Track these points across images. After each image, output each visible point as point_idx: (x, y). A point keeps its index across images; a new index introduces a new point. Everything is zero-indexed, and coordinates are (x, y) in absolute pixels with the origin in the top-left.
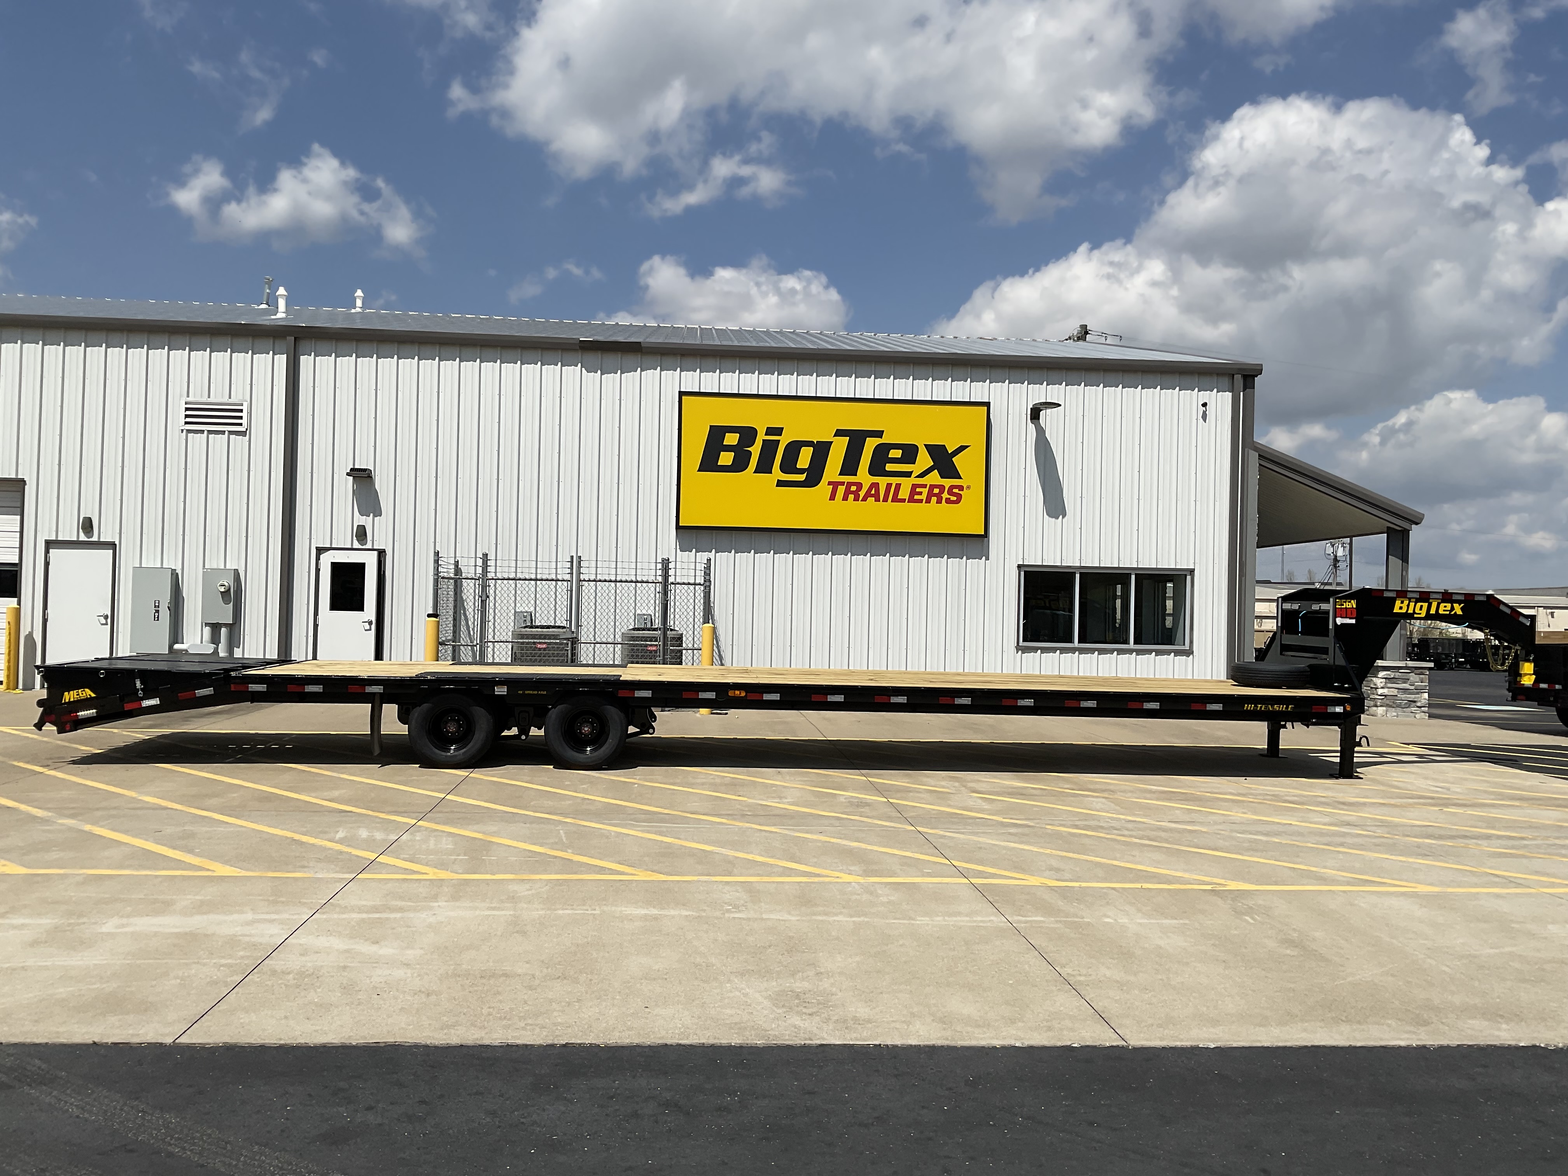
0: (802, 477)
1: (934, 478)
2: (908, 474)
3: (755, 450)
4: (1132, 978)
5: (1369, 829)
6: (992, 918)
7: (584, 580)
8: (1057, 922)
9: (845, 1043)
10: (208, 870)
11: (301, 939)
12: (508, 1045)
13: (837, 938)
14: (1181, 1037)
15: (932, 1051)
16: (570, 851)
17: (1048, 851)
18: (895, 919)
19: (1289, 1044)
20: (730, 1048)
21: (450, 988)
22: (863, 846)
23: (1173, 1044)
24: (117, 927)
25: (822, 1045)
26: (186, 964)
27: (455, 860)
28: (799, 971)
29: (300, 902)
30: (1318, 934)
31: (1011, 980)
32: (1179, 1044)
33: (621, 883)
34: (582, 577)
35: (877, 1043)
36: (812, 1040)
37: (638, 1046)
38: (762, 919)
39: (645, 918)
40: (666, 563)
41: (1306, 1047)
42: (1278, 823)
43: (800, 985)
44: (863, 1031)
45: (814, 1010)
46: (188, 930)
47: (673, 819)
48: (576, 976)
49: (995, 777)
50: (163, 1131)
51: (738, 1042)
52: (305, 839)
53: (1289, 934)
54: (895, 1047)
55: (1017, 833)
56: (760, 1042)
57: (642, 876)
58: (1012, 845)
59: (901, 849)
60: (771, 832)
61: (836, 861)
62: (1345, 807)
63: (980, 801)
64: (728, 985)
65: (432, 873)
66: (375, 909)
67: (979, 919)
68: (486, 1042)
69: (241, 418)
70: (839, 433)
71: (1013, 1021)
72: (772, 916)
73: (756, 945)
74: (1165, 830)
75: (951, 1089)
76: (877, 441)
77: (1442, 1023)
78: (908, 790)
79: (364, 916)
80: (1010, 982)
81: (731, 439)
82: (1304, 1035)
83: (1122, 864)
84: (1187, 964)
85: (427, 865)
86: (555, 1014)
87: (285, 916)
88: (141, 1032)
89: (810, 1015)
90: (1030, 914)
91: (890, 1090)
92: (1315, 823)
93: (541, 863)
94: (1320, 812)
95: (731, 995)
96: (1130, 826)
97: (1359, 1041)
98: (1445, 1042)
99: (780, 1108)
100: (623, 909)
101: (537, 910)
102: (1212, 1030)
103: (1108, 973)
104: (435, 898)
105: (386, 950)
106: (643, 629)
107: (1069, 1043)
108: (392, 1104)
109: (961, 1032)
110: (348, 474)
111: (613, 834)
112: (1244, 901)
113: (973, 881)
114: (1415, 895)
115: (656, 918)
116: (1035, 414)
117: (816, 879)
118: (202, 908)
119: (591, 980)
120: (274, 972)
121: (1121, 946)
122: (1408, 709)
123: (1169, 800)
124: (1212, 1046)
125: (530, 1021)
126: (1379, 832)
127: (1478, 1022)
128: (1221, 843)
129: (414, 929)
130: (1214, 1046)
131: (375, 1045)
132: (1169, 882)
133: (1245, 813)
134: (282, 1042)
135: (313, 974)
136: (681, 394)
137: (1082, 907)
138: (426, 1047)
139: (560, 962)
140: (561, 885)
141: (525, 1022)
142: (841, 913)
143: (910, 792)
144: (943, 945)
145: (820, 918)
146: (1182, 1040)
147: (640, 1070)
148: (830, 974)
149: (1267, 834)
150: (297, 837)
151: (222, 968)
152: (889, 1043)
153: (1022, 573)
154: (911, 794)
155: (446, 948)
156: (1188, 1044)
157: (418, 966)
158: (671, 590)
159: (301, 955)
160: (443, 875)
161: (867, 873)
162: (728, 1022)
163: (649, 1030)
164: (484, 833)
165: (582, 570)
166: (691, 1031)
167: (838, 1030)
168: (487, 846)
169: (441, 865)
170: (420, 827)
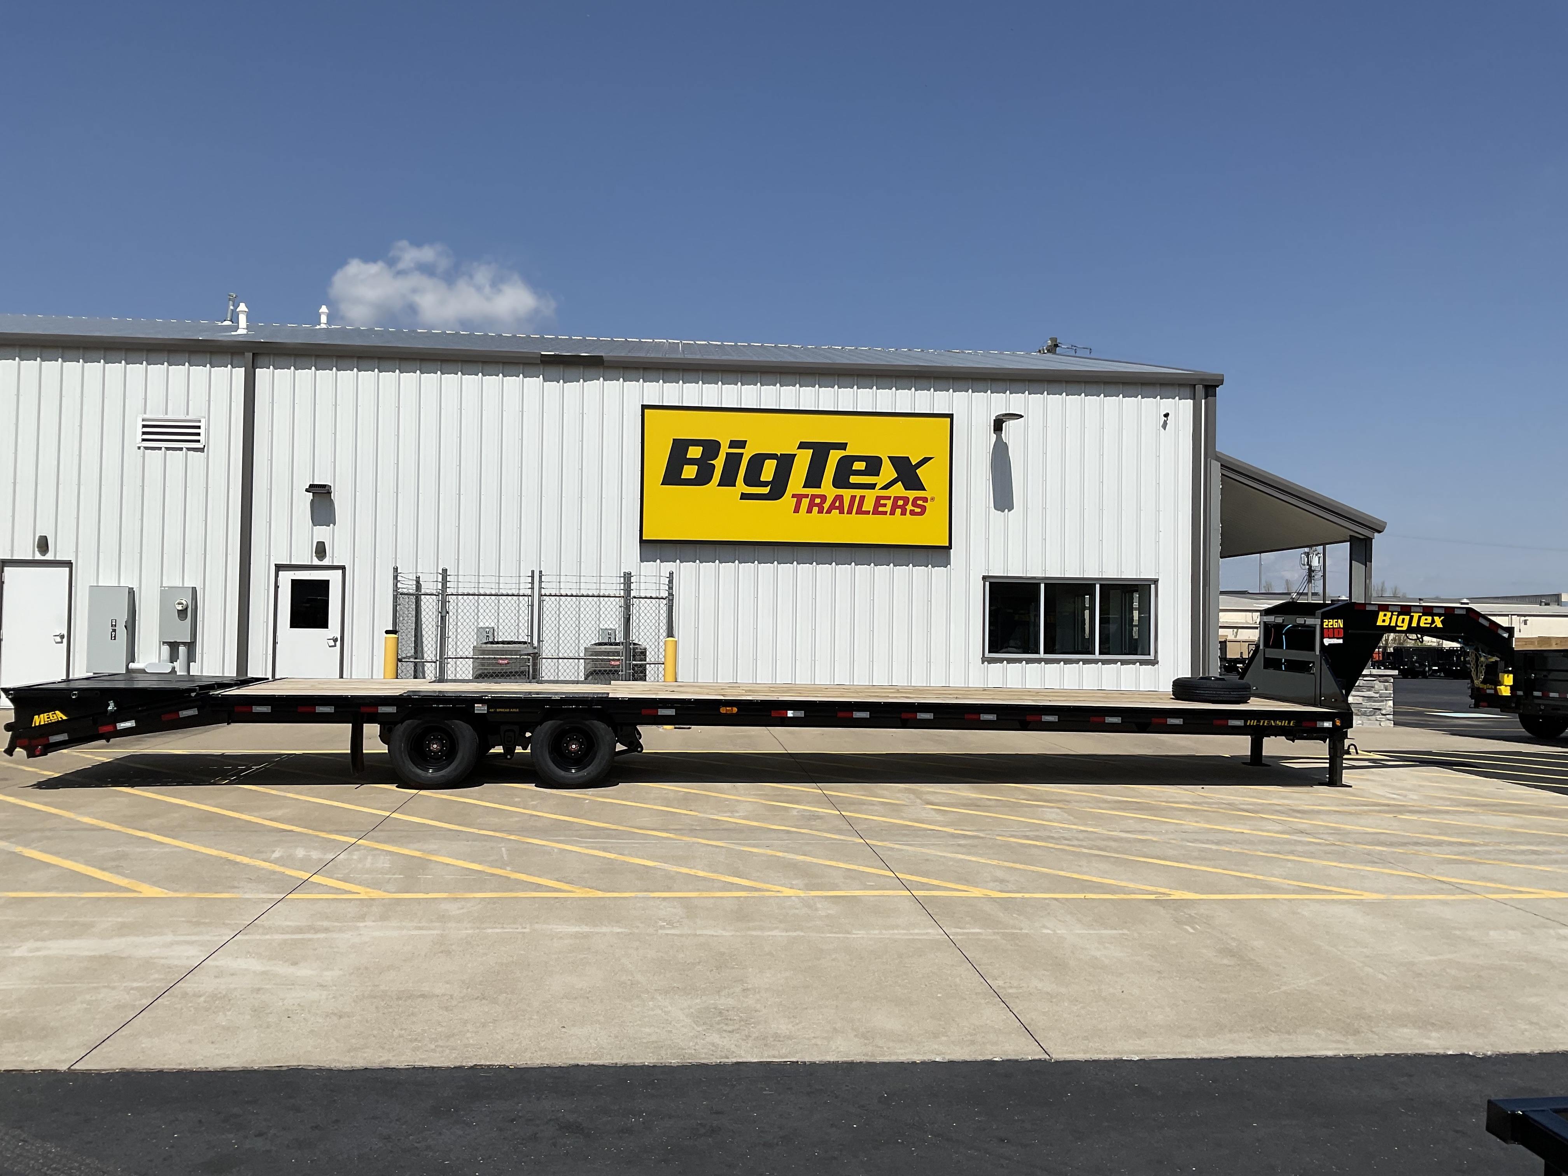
0: (766, 490)
1: (899, 489)
2: (872, 486)
3: (719, 463)
4: (1063, 990)
5: (1321, 836)
6: (929, 931)
7: (545, 595)
8: (994, 933)
9: (762, 1060)
10: (135, 891)
11: (221, 961)
12: (414, 1067)
13: (770, 954)
14: (1106, 1049)
15: (850, 1067)
16: (509, 868)
17: (995, 862)
18: (832, 933)
19: (1214, 1056)
20: (643, 1068)
21: (363, 1010)
22: (808, 859)
23: (1096, 1057)
24: (31, 951)
25: (738, 1063)
26: (95, 988)
27: (390, 879)
28: (725, 988)
29: (224, 924)
30: (1258, 944)
31: (940, 993)
32: (1102, 1057)
33: (557, 900)
34: (543, 592)
35: (794, 1060)
36: (728, 1058)
37: (549, 1067)
38: (696, 935)
39: (576, 936)
40: (628, 577)
41: (1231, 1058)
42: (1230, 832)
43: (723, 1002)
44: (782, 1048)
45: (737, 1026)
46: (103, 953)
47: (618, 835)
48: (495, 996)
49: (951, 789)
50: (41, 1161)
51: (652, 1061)
52: (239, 859)
53: (1228, 944)
54: (813, 1064)
55: (966, 845)
56: (675, 1062)
57: (579, 893)
58: (960, 856)
59: (846, 862)
60: (717, 847)
61: (779, 874)
62: (1299, 815)
63: (933, 813)
64: (651, 1003)
65: (364, 893)
66: (300, 930)
67: (916, 931)
68: (392, 1065)
69: (199, 434)
70: (803, 446)
71: (936, 1036)
72: (705, 932)
73: (685, 962)
74: (1115, 839)
75: (863, 1106)
76: (841, 453)
77: (1372, 1032)
78: (862, 803)
79: (288, 936)
80: (939, 995)
81: (695, 452)
82: (1230, 1046)
83: (1068, 875)
84: (1121, 974)
85: (360, 884)
86: (469, 1035)
87: (207, 938)
88: (36, 1059)
89: (730, 1032)
90: (968, 926)
91: (801, 1108)
92: (1268, 831)
93: (478, 881)
94: (1273, 820)
95: (651, 1013)
96: (1081, 836)
97: (1285, 1051)
98: (1372, 1052)
99: (685, 1129)
100: (555, 927)
101: (466, 929)
102: (1138, 1042)
103: (1040, 985)
104: (363, 918)
105: (304, 971)
106: (605, 644)
107: (989, 1057)
108: (284, 1129)
109: (882, 1047)
110: (307, 490)
111: (556, 850)
112: (1185, 910)
113: (915, 893)
114: (1360, 903)
115: (586, 936)
116: (998, 425)
117: (756, 894)
118: (123, 930)
119: (510, 1000)
120: (185, 995)
121: (1056, 958)
122: (1373, 718)
123: (1124, 810)
124: (1136, 1058)
125: (440, 1043)
126: (1331, 839)
127: (1408, 1030)
128: (1171, 852)
129: (336, 950)
130: (1137, 1058)
131: (277, 1069)
132: (1113, 892)
133: (1197, 822)
134: (182, 1067)
135: (224, 996)
136: (644, 407)
137: (1022, 918)
138: (330, 1070)
139: (482, 981)
140: (494, 903)
141: (436, 1044)
142: (776, 928)
143: (864, 804)
144: (876, 959)
145: (754, 933)
146: (1105, 1053)
147: (546, 1092)
148: (757, 990)
149: (1218, 843)
150: (231, 857)
151: (131, 992)
152: (807, 1059)
153: (987, 584)
154: (865, 807)
155: (366, 968)
156: (1111, 1057)
157: (334, 988)
158: (633, 605)
159: (216, 977)
160: (375, 894)
161: (808, 887)
162: (644, 1041)
163: (562, 1050)
164: (424, 851)
165: (543, 585)
166: (605, 1051)
167: (756, 1047)
168: (423, 864)
169: (375, 885)
170: (359, 845)
